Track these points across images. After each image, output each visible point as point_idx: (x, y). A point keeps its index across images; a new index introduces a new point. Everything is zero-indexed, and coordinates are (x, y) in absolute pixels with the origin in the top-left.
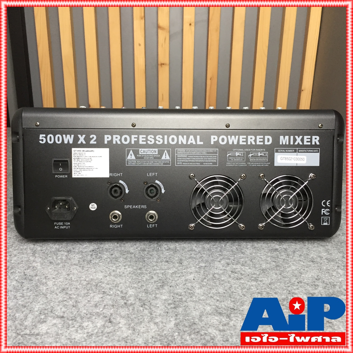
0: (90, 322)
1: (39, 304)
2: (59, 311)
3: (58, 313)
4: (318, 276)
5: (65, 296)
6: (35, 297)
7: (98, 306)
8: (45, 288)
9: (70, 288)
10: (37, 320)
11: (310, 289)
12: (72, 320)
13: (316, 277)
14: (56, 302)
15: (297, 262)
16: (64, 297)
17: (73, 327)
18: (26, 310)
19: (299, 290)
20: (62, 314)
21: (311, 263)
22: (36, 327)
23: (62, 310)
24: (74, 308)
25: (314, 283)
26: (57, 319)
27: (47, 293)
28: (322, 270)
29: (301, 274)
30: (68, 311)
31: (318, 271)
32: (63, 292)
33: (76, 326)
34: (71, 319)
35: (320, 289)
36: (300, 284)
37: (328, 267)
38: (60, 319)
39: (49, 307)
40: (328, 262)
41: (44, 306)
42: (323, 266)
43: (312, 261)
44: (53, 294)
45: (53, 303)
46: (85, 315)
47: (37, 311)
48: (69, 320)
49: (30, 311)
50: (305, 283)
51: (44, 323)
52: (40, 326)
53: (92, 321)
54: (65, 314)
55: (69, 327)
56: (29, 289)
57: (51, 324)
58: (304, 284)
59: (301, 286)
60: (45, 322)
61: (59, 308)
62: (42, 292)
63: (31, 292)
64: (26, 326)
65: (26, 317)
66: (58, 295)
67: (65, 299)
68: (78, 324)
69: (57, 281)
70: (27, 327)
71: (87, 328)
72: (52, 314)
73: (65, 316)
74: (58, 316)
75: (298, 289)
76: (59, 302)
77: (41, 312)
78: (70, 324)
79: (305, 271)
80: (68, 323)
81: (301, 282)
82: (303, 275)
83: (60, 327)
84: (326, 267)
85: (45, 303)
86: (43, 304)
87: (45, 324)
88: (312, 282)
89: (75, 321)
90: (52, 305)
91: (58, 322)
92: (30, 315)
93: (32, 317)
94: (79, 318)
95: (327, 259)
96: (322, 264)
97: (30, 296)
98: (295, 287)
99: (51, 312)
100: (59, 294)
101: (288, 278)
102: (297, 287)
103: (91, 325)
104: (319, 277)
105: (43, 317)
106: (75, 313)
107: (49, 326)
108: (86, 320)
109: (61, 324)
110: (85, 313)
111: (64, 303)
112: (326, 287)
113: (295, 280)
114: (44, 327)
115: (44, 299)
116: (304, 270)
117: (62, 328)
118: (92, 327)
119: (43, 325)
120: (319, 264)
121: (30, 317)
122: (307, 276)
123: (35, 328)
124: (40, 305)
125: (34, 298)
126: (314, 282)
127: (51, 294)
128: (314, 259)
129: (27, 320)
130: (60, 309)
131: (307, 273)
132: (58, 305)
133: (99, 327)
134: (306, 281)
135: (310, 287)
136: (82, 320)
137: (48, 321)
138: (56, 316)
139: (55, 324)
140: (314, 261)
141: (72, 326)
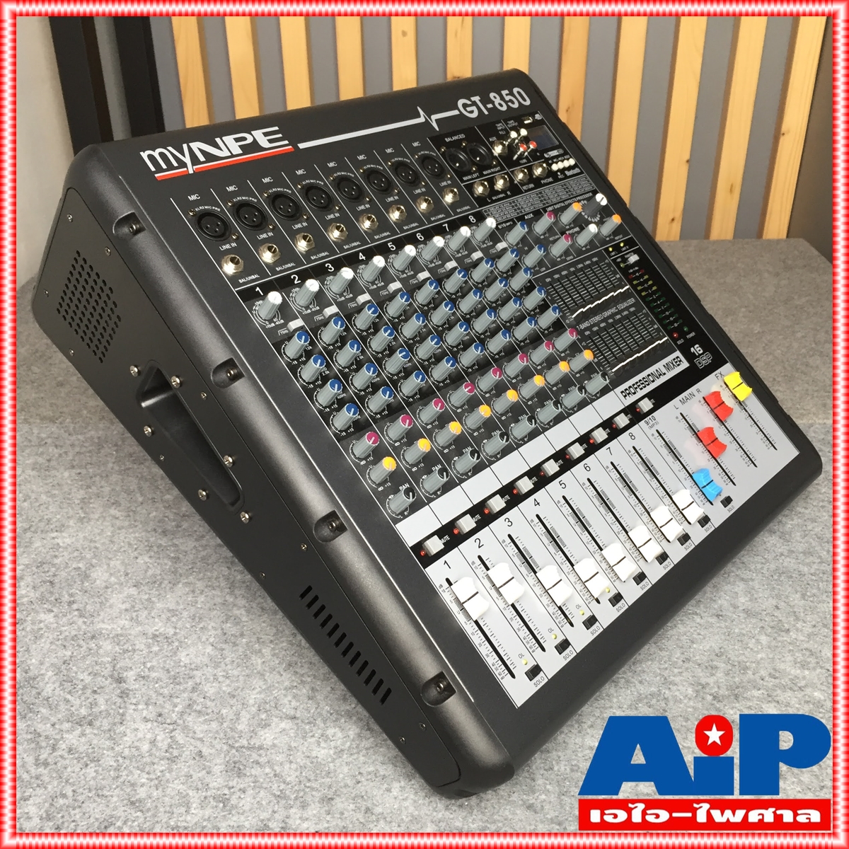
0: (337, 729)
1: (255, 692)
2: (288, 706)
3: (287, 709)
4: (720, 648)
5: (293, 678)
6: (247, 678)
7: (348, 699)
8: (260, 661)
9: (300, 662)
10: (255, 722)
11: (701, 675)
12: (309, 723)
13: (717, 651)
14: (281, 689)
15: (690, 616)
16: (293, 681)
17: (312, 736)
18: (236, 703)
19: (683, 676)
20: (292, 713)
21: (714, 620)
22: (256, 734)
23: (292, 704)
24: (310, 702)
25: (711, 663)
26: (286, 721)
27: (264, 670)
28: (731, 636)
29: (693, 642)
30: (302, 706)
31: (723, 637)
32: (289, 669)
33: (317, 735)
34: (307, 721)
35: (720, 674)
36: (686, 665)
37: (743, 629)
38: (289, 721)
39: (272, 698)
40: (745, 618)
41: (263, 696)
42: (734, 627)
43: (718, 616)
44: (274, 673)
45: (276, 691)
46: (329, 715)
47: (253, 706)
48: (306, 724)
49: (243, 704)
50: (695, 662)
51: (268, 728)
52: (262, 733)
53: (340, 727)
54: (298, 712)
55: (305, 737)
56: (235, 663)
57: (278, 730)
58: (693, 665)
59: (687, 669)
60: (269, 725)
61: (286, 701)
62: (256, 669)
63: (239, 669)
64: (241, 732)
65: (238, 715)
66: (282, 675)
67: (295, 684)
68: (319, 731)
69: (277, 647)
70: (243, 734)
71: (334, 738)
72: (277, 712)
73: (298, 715)
74: (287, 715)
75: (680, 673)
76: (286, 689)
77: (259, 707)
78: (308, 731)
79: (701, 636)
80: (304, 729)
81: (688, 660)
82: (695, 646)
83: (292, 735)
84: (740, 629)
85: (264, 690)
86: (260, 693)
87: (269, 730)
88: (708, 662)
89: (314, 726)
90: (276, 695)
91: (287, 727)
92: (243, 713)
93: (248, 716)
94: (319, 719)
95: (746, 611)
96: (734, 623)
97: (238, 676)
98: (676, 671)
99: (276, 707)
100: (284, 674)
101: (667, 651)
102: (680, 670)
103: (340, 735)
104: (722, 650)
105: (263, 716)
106: (312, 711)
107: (276, 733)
108: (332, 725)
109: (293, 731)
110: (328, 712)
111: (294, 691)
112: (731, 672)
113: (678, 655)
114: (267, 735)
115: (261, 683)
116: (699, 634)
117: (295, 737)
118: (342, 737)
119: (266, 730)
120: (729, 621)
121: (245, 716)
122: (701, 647)
123: (254, 736)
124: (257, 693)
125: (245, 680)
126: (712, 660)
127: (271, 673)
128: (721, 611)
129: (240, 722)
130: (288, 703)
131: (704, 641)
132: (285, 696)
133: (352, 737)
134: (697, 658)
135: (703, 670)
136: (325, 724)
137: (273, 725)
138: (284, 716)
139: (284, 730)
140: (721, 616)
141: (311, 734)
